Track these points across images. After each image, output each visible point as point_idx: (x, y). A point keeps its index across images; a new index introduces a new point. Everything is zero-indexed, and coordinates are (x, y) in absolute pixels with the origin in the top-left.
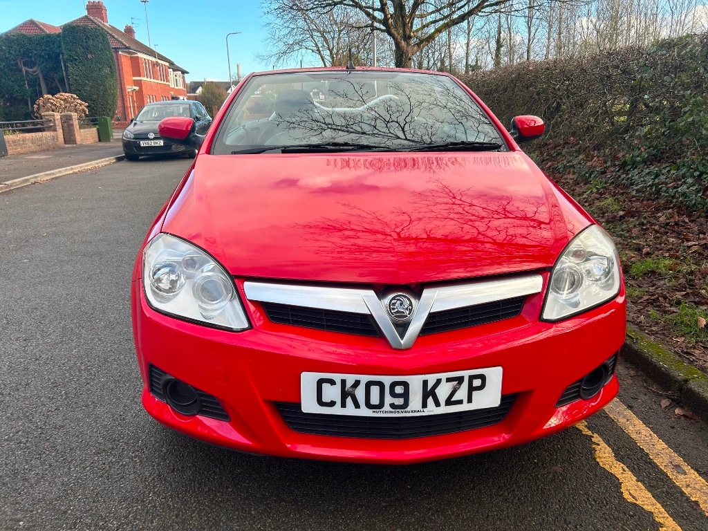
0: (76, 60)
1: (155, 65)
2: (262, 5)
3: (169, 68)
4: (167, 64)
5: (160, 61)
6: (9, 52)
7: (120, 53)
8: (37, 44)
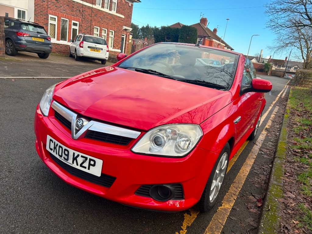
0: (183, 38)
1: (219, 44)
2: (267, 24)
3: (225, 47)
4: (224, 45)
5: (221, 43)
6: (163, 33)
7: (206, 38)
8: (173, 31)
